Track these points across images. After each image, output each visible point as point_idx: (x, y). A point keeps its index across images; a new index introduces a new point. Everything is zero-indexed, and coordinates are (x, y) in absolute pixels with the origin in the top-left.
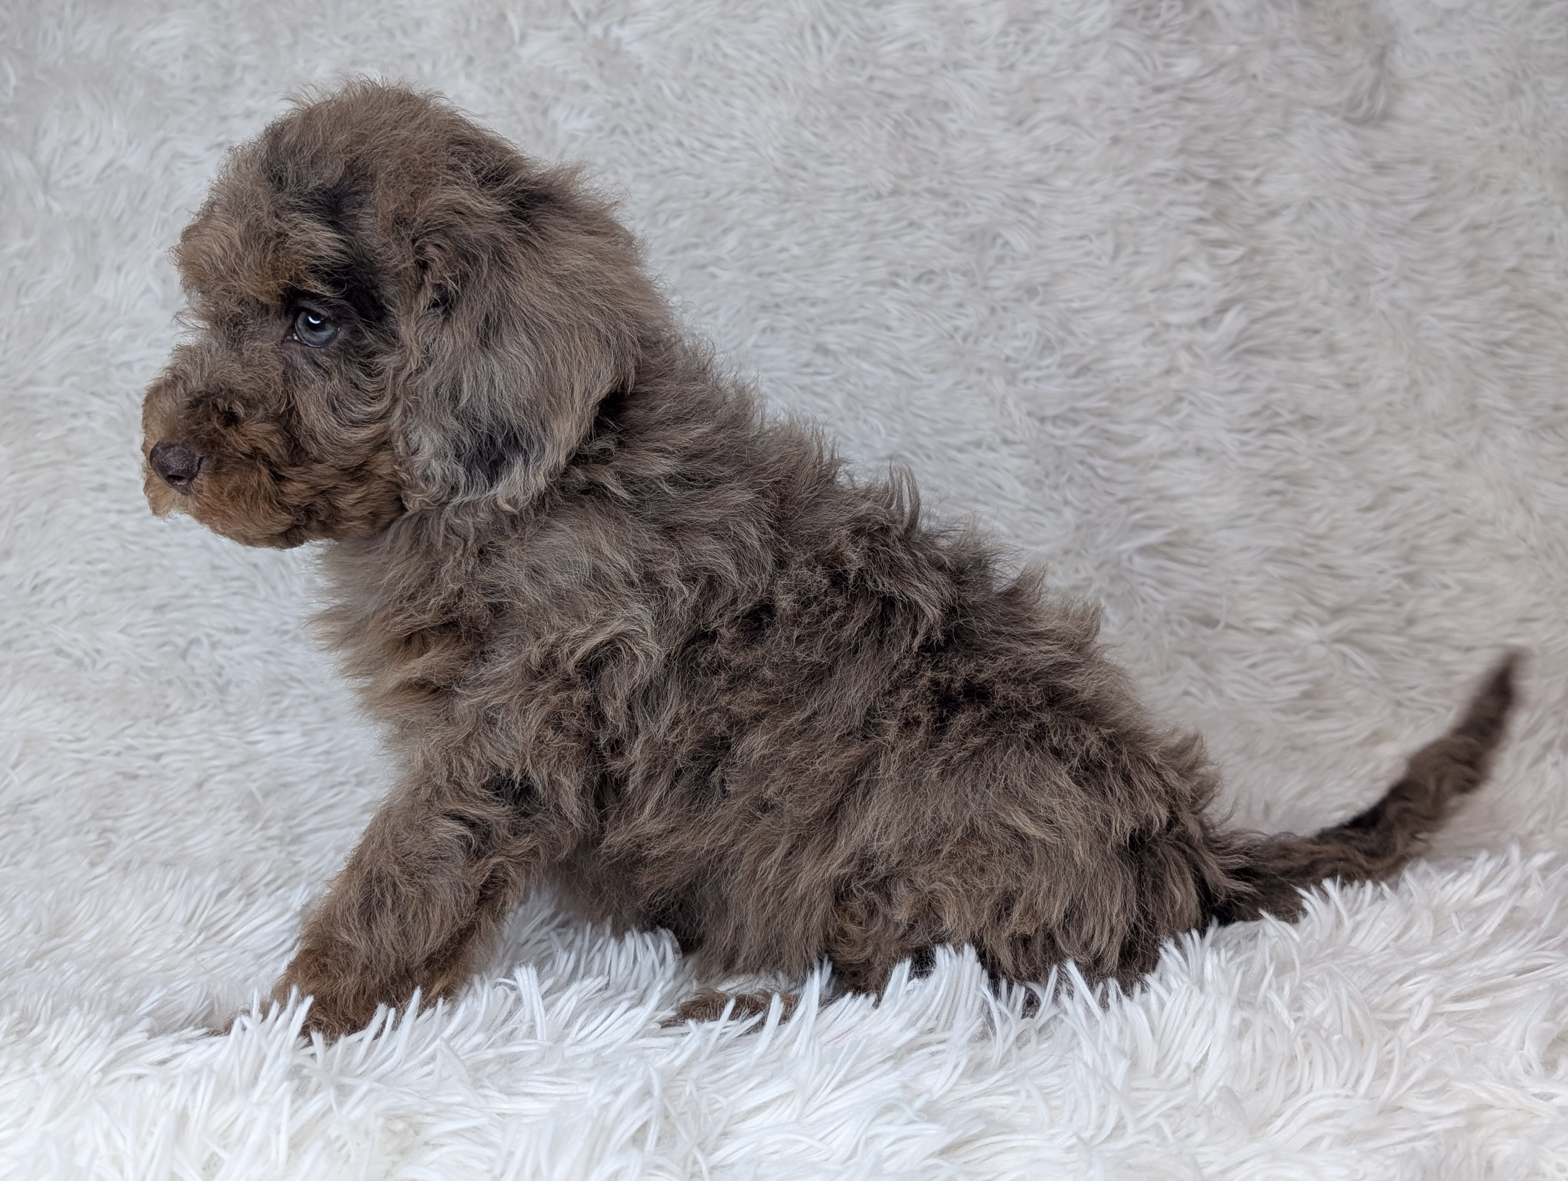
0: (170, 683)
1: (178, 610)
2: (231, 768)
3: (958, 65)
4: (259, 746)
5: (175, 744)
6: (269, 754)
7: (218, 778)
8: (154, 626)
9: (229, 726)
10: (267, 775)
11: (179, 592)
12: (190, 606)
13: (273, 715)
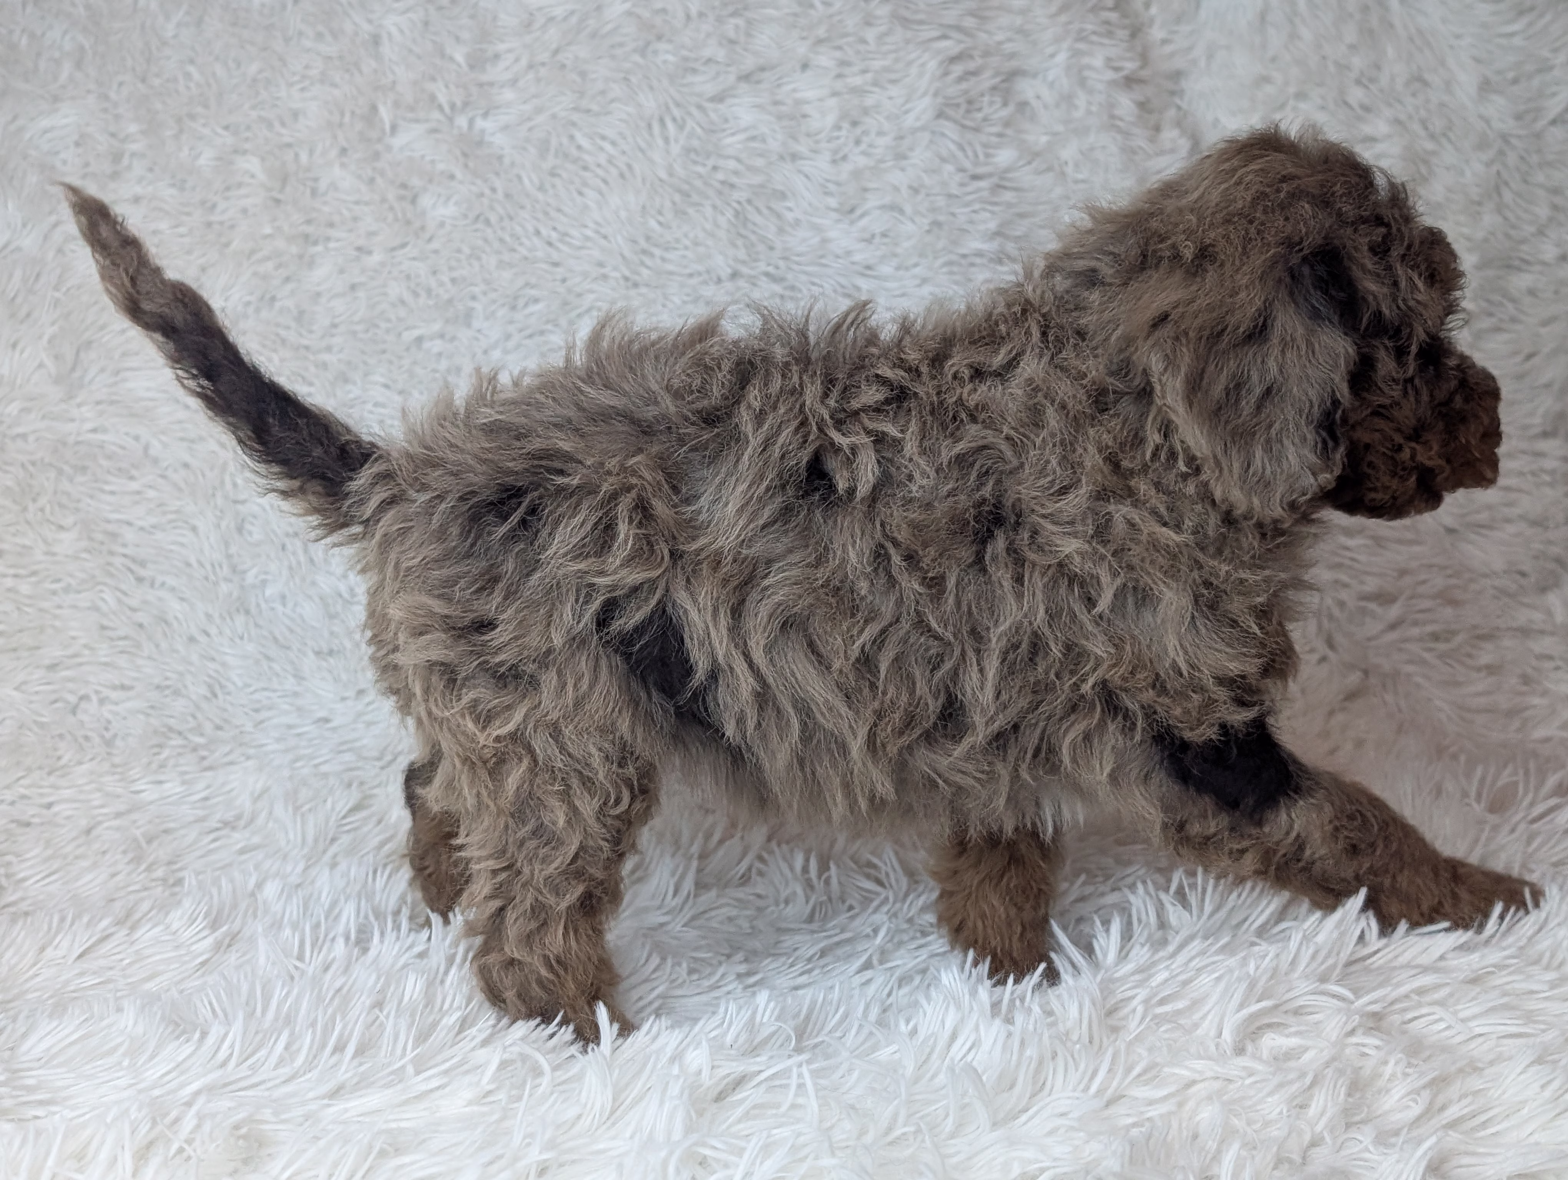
0: (61, 736)
1: (68, 668)
2: (118, 815)
3: (794, 157)
4: (143, 795)
5: (67, 793)
6: (151, 803)
7: (106, 825)
8: (48, 684)
9: (117, 777)
10: (150, 822)
11: (70, 652)
12: (81, 664)
13: (154, 766)
